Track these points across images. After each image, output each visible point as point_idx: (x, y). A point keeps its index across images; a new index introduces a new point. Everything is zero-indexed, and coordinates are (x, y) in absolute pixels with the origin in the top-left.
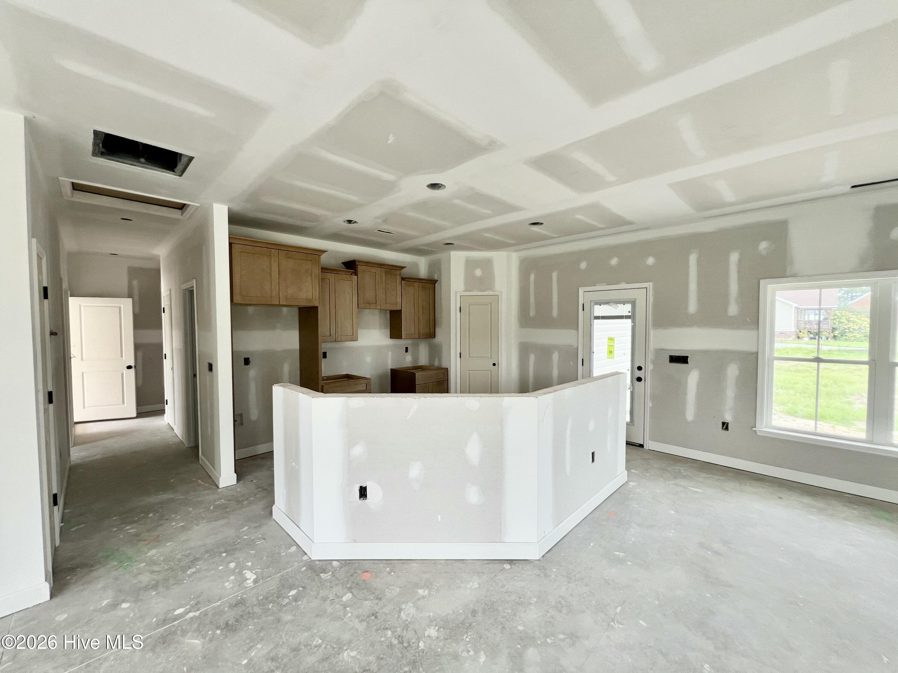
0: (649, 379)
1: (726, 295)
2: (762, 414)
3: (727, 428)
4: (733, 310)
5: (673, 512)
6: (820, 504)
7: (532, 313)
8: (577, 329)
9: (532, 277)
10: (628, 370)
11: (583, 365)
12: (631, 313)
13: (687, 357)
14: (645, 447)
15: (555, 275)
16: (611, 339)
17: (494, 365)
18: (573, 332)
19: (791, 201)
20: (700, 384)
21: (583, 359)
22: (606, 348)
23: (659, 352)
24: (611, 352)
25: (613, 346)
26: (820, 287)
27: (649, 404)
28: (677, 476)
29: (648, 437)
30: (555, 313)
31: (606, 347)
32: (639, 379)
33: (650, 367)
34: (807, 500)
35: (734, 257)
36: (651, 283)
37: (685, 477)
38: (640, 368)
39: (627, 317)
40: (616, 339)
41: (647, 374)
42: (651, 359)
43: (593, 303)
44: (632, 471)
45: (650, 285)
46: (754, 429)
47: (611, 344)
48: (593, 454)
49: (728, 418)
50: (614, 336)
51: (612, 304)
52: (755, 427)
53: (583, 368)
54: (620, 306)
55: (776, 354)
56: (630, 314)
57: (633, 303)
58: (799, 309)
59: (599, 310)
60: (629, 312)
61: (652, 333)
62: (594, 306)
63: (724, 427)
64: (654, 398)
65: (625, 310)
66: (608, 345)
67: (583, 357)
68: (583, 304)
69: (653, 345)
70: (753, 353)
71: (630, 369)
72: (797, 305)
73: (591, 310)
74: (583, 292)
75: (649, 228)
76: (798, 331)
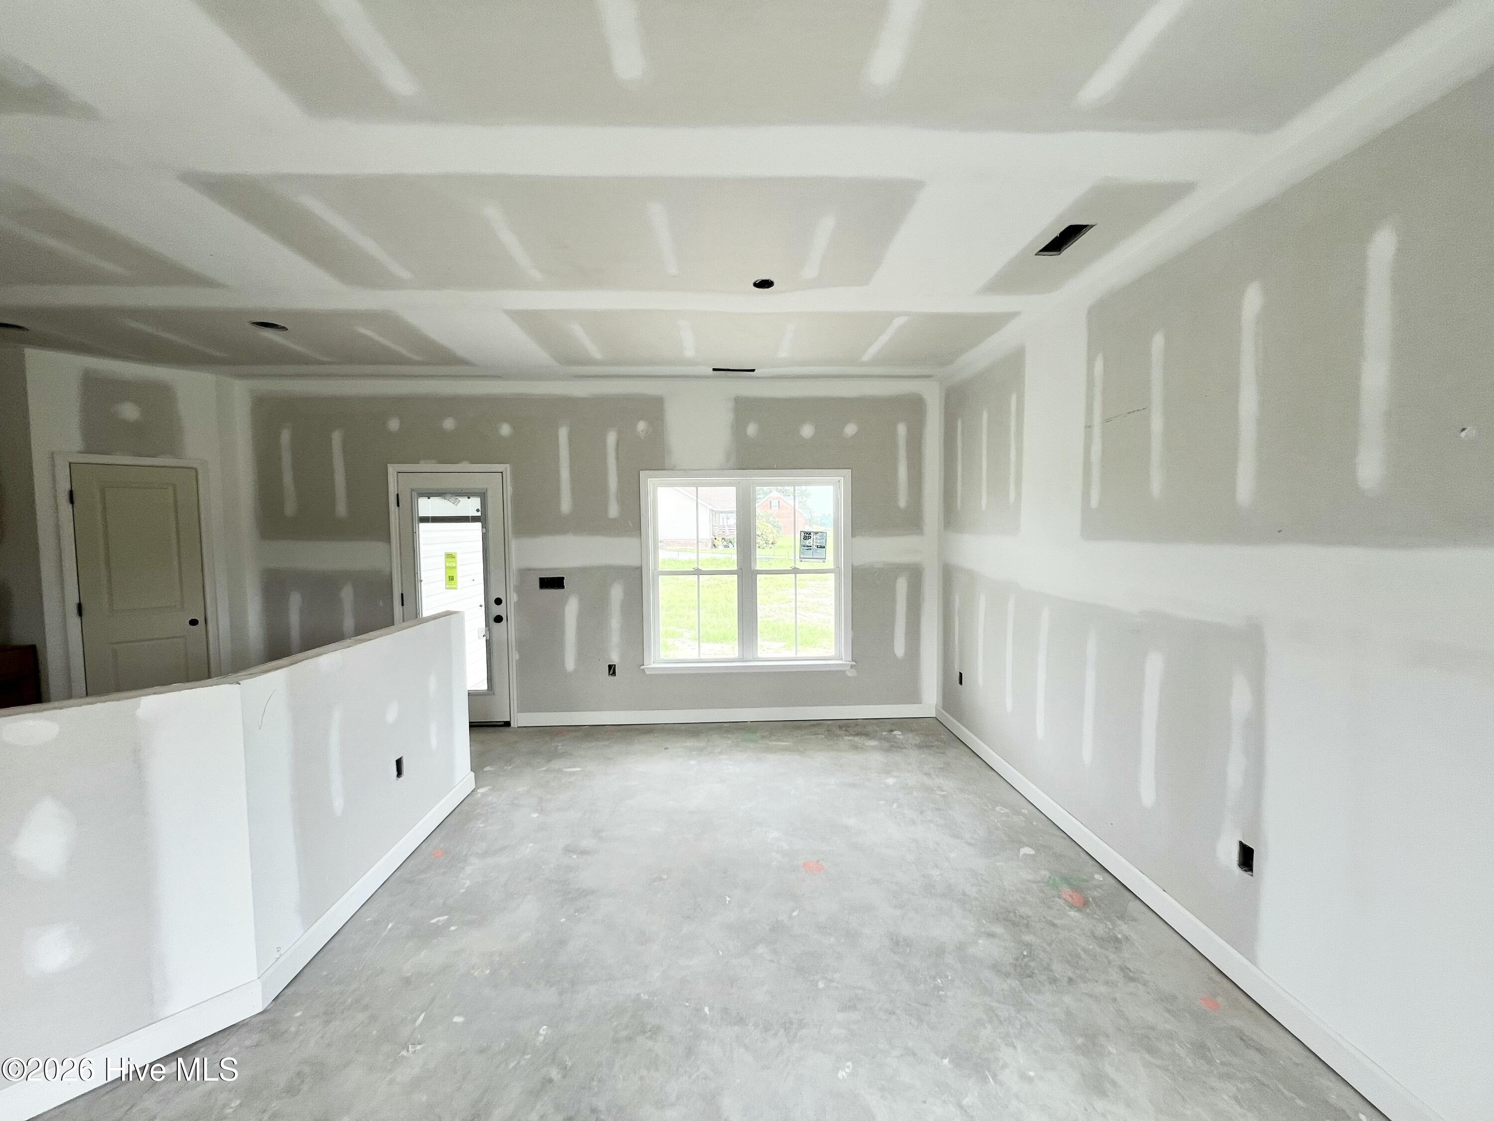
0: (513, 617)
1: (604, 489)
2: (649, 647)
3: (614, 673)
4: (614, 510)
5: (535, 815)
6: (700, 743)
7: (290, 508)
8: (388, 540)
9: (285, 436)
10: (481, 606)
11: (403, 605)
12: (480, 512)
13: (563, 578)
14: (512, 725)
15: (337, 437)
16: (450, 556)
17: (194, 622)
18: (381, 546)
19: (672, 373)
20: (582, 616)
21: (402, 594)
22: (441, 575)
23: (524, 572)
24: (451, 578)
25: (455, 568)
26: (697, 485)
27: (515, 656)
28: (553, 755)
29: (516, 709)
30: (341, 509)
31: (443, 571)
32: (498, 619)
33: (513, 598)
34: (691, 743)
35: (612, 438)
36: (508, 466)
37: (563, 755)
38: (498, 601)
39: (474, 519)
40: (459, 557)
41: (508, 609)
42: (514, 586)
43: (415, 494)
44: (485, 769)
45: (506, 468)
46: (642, 667)
47: (450, 565)
48: (399, 763)
49: (615, 659)
50: (455, 551)
51: (448, 496)
52: (643, 665)
53: (403, 610)
54: (463, 500)
55: (662, 567)
56: (479, 514)
57: (483, 496)
58: (714, 511)
59: (427, 506)
60: (478, 510)
61: (514, 544)
62: (418, 499)
63: (611, 672)
64: (520, 644)
65: (470, 506)
66: (446, 567)
67: (402, 591)
68: (398, 495)
69: (515, 564)
70: (637, 568)
71: (483, 604)
72: (711, 508)
73: (413, 507)
74: (395, 474)
75: (500, 377)
76: (714, 537)
